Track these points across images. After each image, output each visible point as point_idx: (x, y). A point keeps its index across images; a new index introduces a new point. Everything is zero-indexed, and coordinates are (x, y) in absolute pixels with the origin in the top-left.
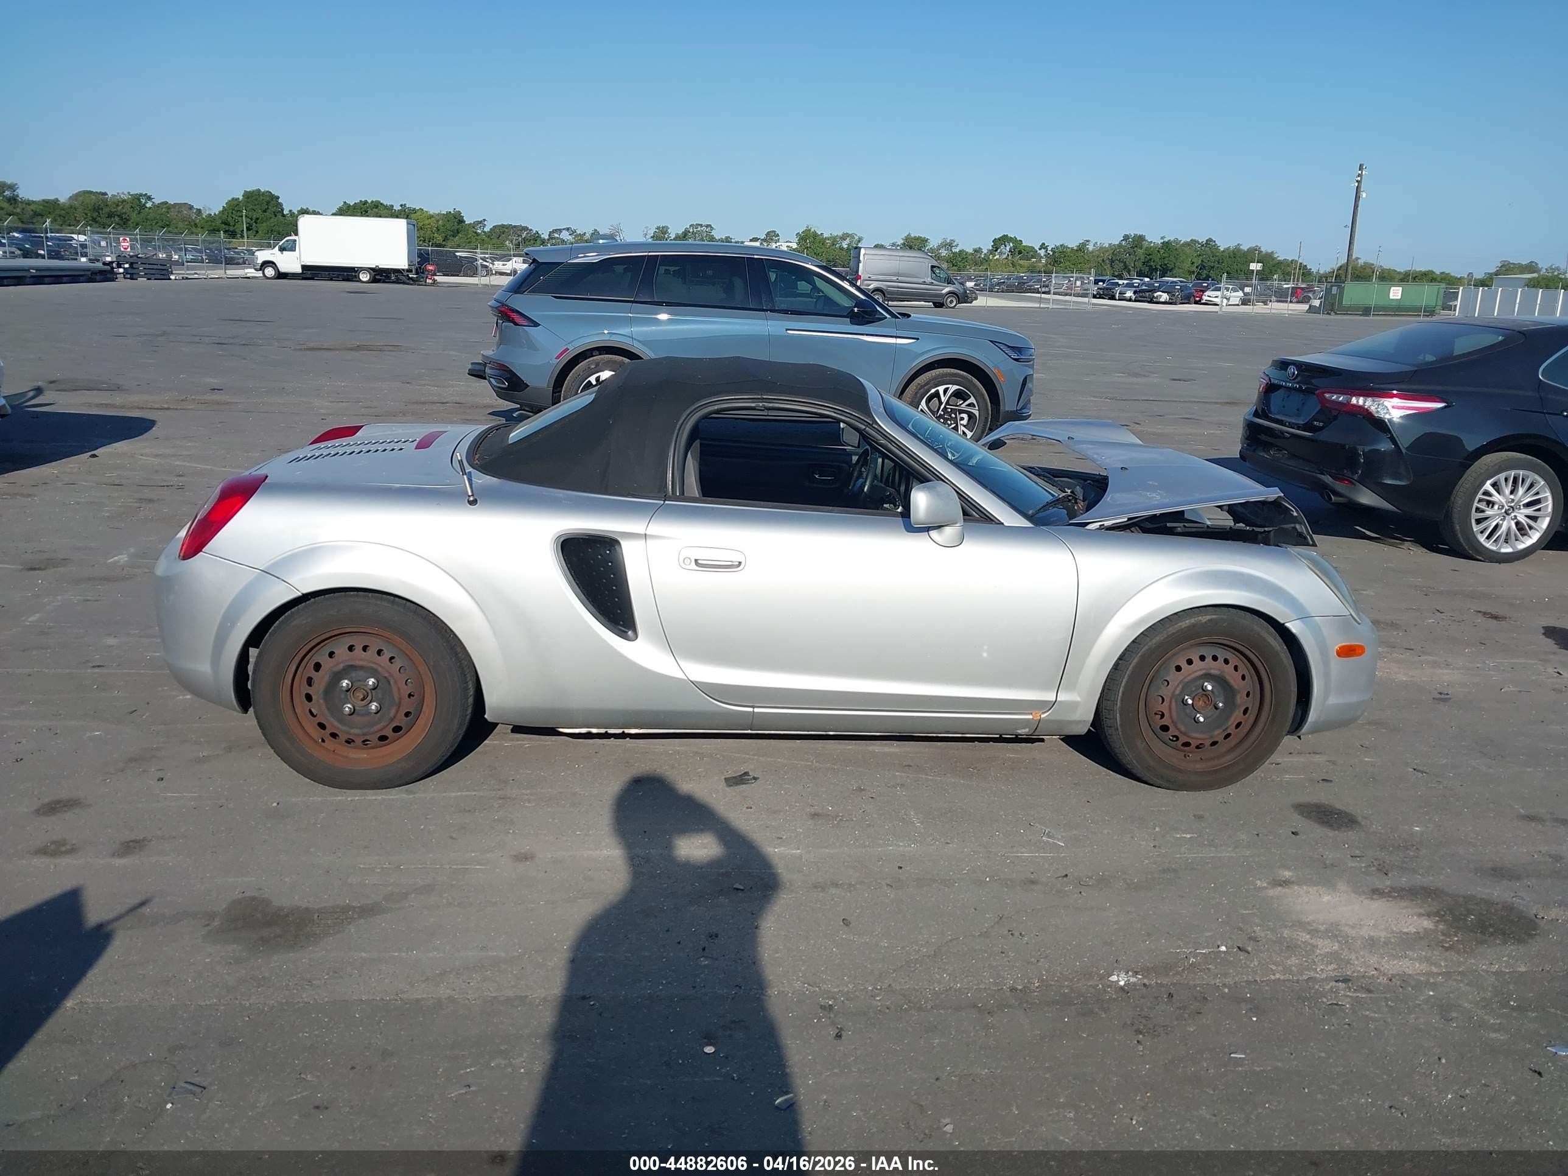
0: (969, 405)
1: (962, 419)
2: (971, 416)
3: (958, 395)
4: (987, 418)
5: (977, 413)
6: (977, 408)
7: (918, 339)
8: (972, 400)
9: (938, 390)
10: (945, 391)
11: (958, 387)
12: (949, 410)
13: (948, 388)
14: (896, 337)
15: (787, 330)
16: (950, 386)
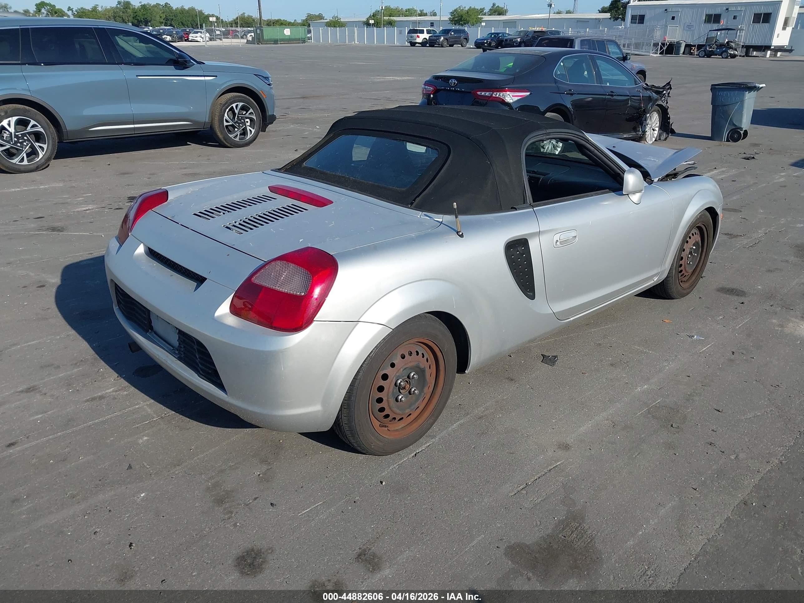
0: (250, 114)
1: (247, 122)
2: (252, 120)
3: (243, 108)
4: (260, 120)
5: (255, 118)
6: (254, 115)
7: (216, 76)
8: (251, 111)
9: (232, 106)
10: (237, 106)
11: (243, 104)
12: (240, 118)
13: (238, 104)
14: (204, 76)
15: (137, 76)
16: (239, 103)
